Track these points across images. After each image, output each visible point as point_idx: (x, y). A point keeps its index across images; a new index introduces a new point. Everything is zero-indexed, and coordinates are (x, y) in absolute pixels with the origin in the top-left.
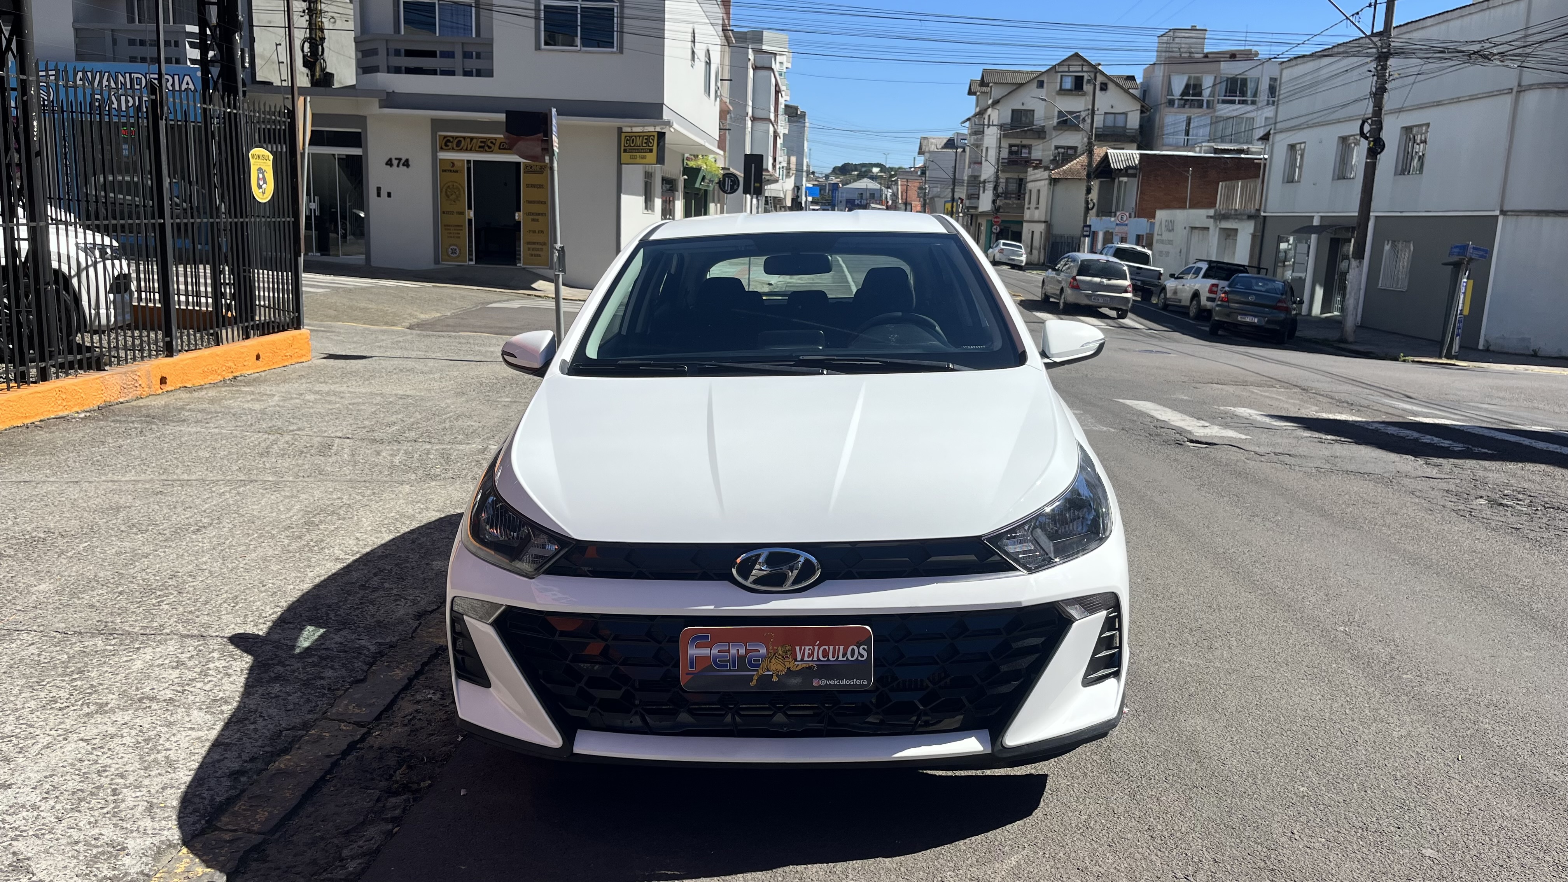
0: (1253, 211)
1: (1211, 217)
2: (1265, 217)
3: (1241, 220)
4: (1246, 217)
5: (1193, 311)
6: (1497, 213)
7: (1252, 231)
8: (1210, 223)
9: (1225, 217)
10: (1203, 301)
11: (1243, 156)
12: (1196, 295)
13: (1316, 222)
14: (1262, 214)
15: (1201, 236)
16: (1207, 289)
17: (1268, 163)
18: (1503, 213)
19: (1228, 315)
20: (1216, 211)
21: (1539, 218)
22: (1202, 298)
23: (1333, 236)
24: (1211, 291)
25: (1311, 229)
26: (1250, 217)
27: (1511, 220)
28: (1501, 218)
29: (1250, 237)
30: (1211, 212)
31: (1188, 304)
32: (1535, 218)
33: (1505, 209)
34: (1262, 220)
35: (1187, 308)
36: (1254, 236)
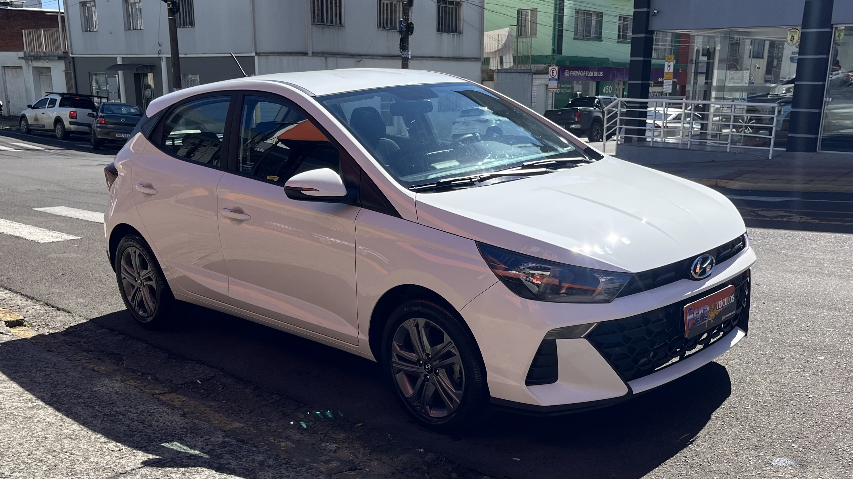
0: (61, 53)
1: (23, 58)
2: (73, 57)
3: (53, 60)
4: (56, 58)
5: (59, 133)
6: (253, 54)
7: (64, 69)
8: (22, 63)
9: (37, 58)
10: (67, 124)
11: (9, 8)
12: (58, 120)
13: (119, 62)
14: (71, 55)
15: (15, 74)
16: (68, 116)
17: (65, 15)
18: (256, 53)
19: (108, 134)
20: (25, 52)
21: (280, 57)
22: (65, 123)
23: (136, 72)
24: (71, 117)
25: (116, 67)
26: (60, 58)
27: (263, 59)
28: (256, 58)
29: (64, 73)
30: (21, 54)
31: (52, 128)
32: (277, 57)
33: (258, 52)
34: (71, 60)
35: (54, 131)
36: (67, 73)
